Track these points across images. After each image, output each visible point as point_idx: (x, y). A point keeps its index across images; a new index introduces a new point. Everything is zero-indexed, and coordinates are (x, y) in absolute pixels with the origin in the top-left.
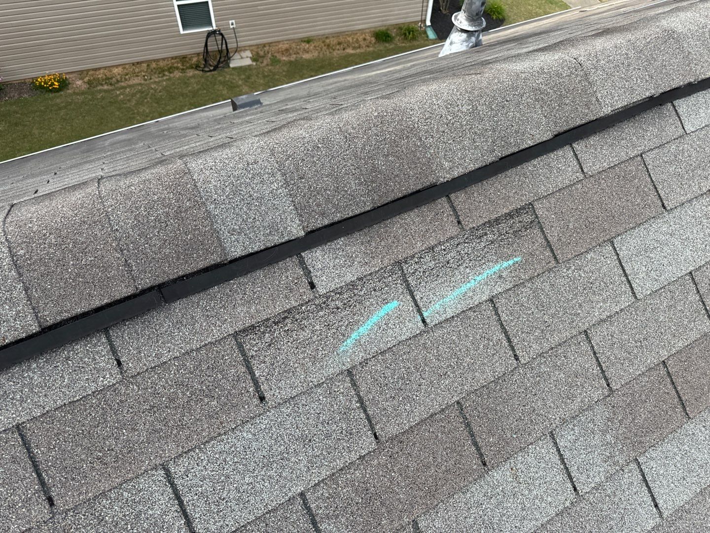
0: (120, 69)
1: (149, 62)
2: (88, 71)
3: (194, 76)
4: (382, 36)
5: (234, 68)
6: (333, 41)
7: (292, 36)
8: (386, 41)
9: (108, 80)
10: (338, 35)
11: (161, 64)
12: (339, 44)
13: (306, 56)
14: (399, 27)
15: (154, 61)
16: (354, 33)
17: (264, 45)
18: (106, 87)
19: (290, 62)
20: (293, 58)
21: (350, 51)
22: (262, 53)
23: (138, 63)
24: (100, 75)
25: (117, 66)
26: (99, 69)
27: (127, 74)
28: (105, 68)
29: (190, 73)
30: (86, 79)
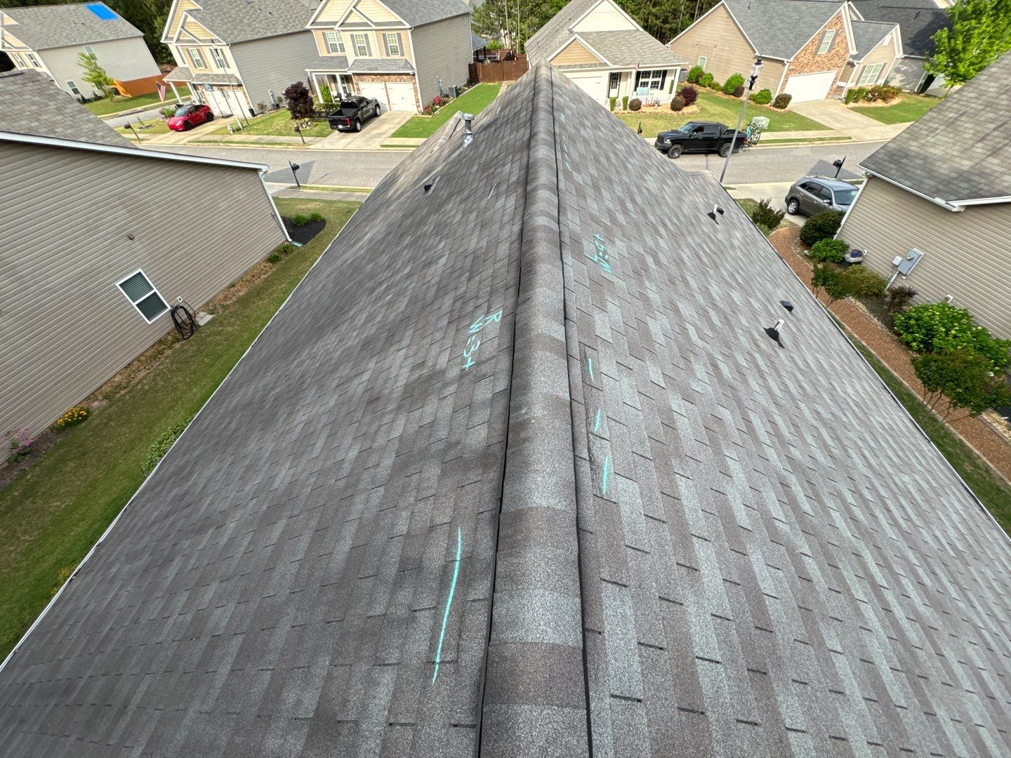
0: (118, 376)
1: (138, 359)
2: (93, 393)
3: (182, 345)
4: (273, 259)
5: (205, 325)
6: (249, 277)
7: (220, 289)
8: (278, 260)
9: (119, 387)
10: (246, 273)
11: (149, 354)
12: (253, 276)
13: (241, 294)
14: (277, 250)
15: (140, 356)
16: (254, 267)
17: (208, 303)
18: (123, 392)
19: (236, 301)
20: (235, 299)
21: (263, 277)
22: (211, 308)
23: (129, 365)
24: (107, 389)
25: (114, 376)
26: (101, 387)
27: (130, 375)
28: (106, 383)
29: (177, 345)
30: (100, 397)
